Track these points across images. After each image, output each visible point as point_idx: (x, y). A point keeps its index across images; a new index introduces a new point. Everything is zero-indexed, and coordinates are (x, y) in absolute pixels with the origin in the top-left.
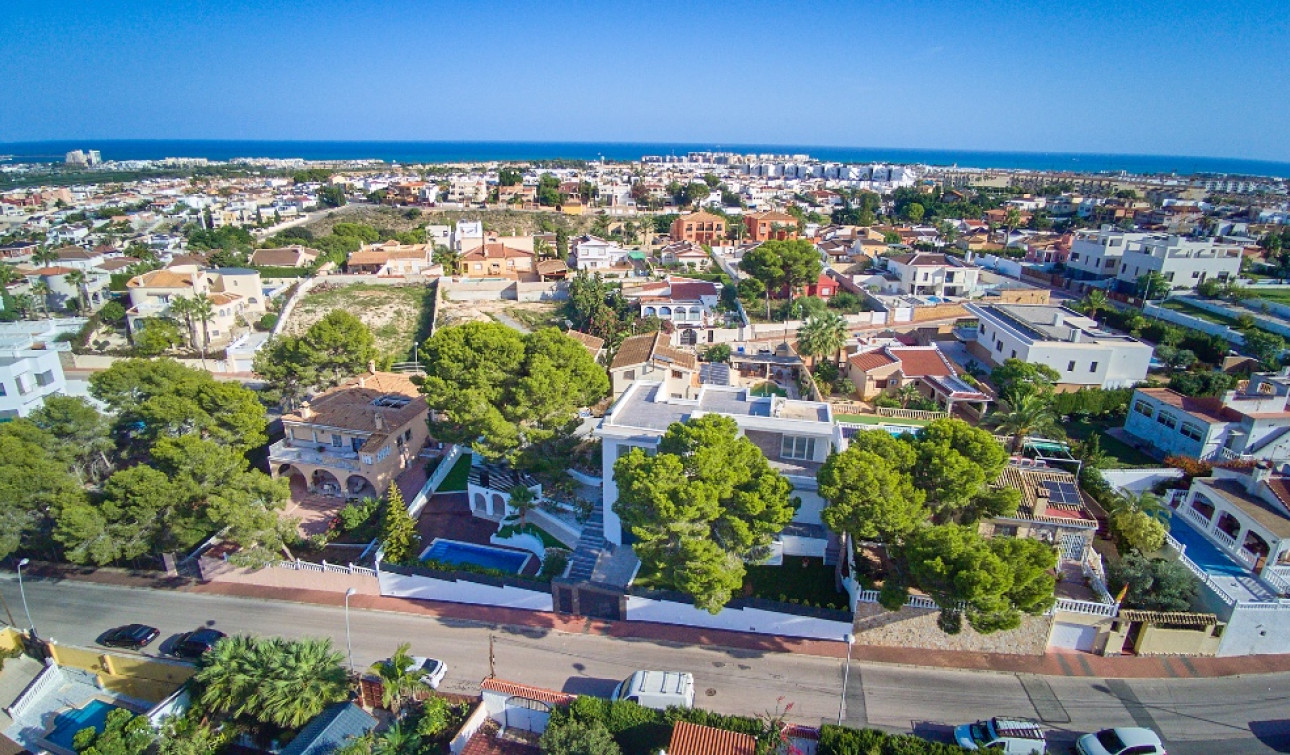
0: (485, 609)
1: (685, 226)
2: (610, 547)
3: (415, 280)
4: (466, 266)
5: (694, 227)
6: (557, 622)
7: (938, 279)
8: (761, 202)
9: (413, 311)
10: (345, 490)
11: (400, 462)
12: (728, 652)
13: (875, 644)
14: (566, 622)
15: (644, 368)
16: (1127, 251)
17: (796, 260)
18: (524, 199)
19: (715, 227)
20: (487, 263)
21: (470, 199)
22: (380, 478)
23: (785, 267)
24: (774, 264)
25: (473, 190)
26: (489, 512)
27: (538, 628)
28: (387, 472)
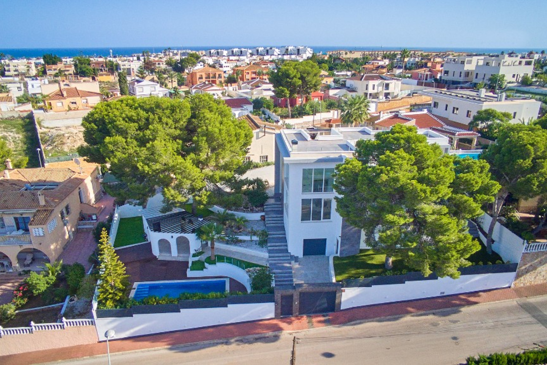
0: (211, 330)
1: (198, 76)
2: (296, 259)
3: (10, 115)
4: (50, 104)
5: (204, 77)
6: (283, 325)
7: (380, 89)
8: (229, 69)
9: (17, 136)
10: (16, 264)
11: (64, 234)
12: (434, 314)
13: (528, 284)
14: (290, 323)
15: (258, 133)
16: (477, 66)
17: (308, 74)
18: (67, 73)
19: (217, 76)
20: (67, 102)
21: (23, 74)
22: (52, 247)
23: (302, 78)
24: (295, 76)
25: (25, 68)
26: (174, 254)
27: (270, 334)
28: (57, 242)
